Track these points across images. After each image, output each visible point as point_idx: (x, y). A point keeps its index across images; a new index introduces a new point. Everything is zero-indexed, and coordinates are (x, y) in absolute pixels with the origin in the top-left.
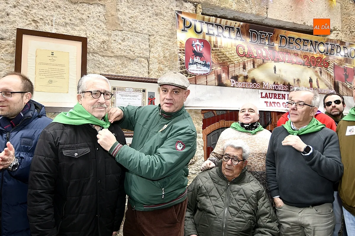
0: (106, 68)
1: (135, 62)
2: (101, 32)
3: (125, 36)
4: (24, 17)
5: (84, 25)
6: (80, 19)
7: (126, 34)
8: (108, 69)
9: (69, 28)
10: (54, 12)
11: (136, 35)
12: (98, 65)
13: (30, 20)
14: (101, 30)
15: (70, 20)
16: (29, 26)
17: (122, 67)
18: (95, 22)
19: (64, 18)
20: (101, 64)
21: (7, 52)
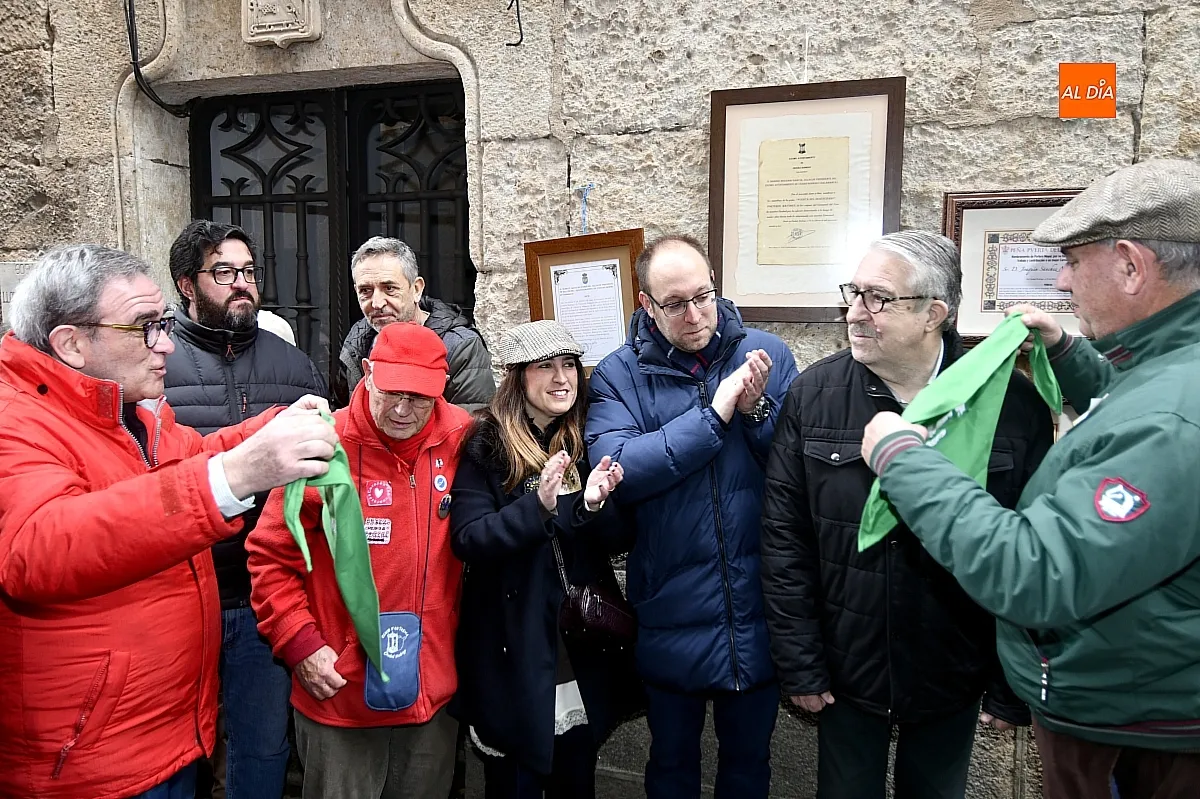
0: (967, 169)
1: (1079, 132)
2: (954, 46)
3: (1041, 41)
4: (729, 52)
5: (896, 36)
6: (883, 18)
7: (1048, 29)
8: (973, 170)
9: (849, 56)
10: (806, 16)
11: (1087, 26)
12: (937, 162)
13: (743, 57)
14: (955, 36)
15: (854, 28)
16: (740, 75)
17: (1027, 156)
18: (933, 14)
19: (836, 27)
20: (950, 158)
21: (690, 164)
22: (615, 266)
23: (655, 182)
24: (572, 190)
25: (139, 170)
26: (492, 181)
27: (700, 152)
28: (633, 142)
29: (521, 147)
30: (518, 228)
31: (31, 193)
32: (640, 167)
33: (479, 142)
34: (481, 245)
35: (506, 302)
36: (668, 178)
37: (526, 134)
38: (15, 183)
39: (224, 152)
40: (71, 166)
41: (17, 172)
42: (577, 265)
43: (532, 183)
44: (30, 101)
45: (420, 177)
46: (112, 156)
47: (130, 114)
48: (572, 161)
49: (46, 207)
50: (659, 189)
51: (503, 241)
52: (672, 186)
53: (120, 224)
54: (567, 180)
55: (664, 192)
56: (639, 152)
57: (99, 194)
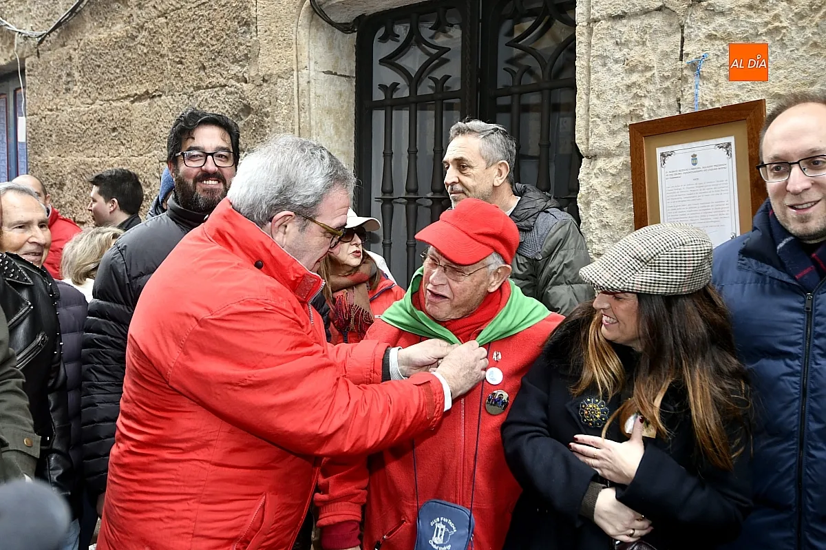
22: (729, 144)
23: (783, 46)
24: (684, 63)
25: (313, 81)
26: (600, 62)
29: (631, 23)
30: (625, 109)
31: (241, 106)
32: (765, 30)
33: (589, 23)
34: (587, 129)
35: (610, 187)
36: (799, 39)
37: (637, 9)
38: (231, 99)
39: (382, 62)
40: (266, 81)
41: (232, 89)
42: (686, 146)
43: (641, 59)
44: (242, 31)
45: (543, 68)
46: (293, 70)
47: (307, 34)
48: (686, 32)
49: (250, 116)
50: (788, 53)
51: (609, 124)
52: (805, 48)
53: (296, 127)
54: (679, 53)
55: (794, 56)
56: (765, 13)
57: (283, 103)
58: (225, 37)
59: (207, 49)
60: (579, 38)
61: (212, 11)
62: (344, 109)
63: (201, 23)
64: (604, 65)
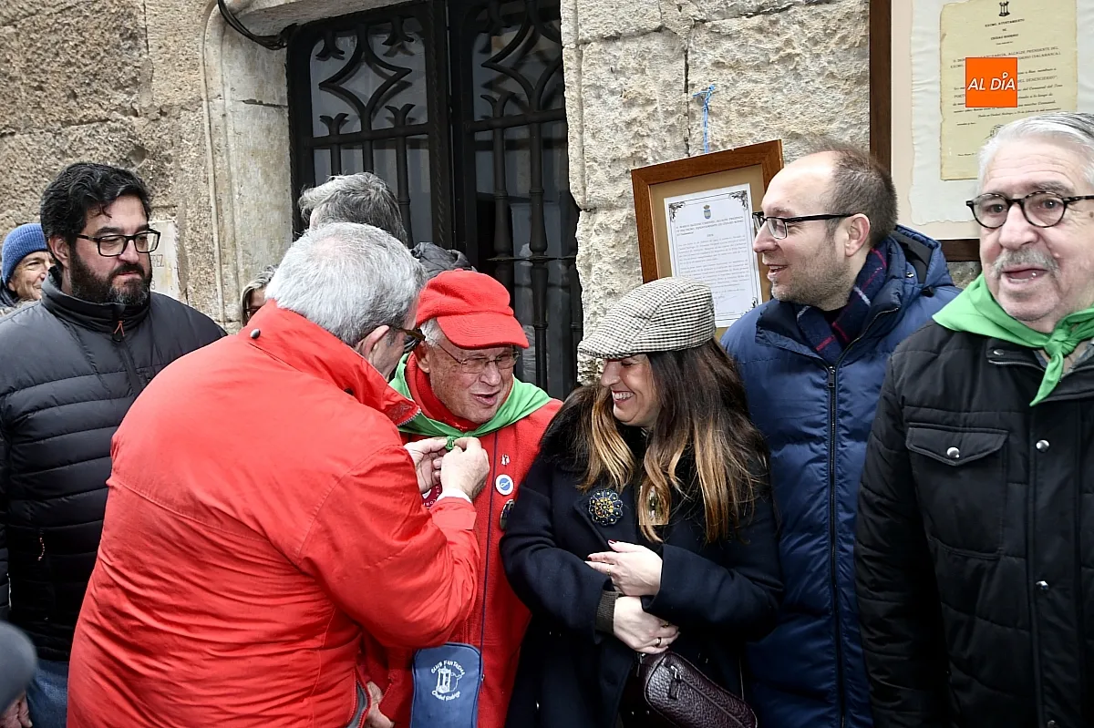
21: (844, 47)
22: (745, 193)
23: (798, 76)
24: (690, 96)
25: (229, 113)
26: (593, 93)
27: (859, 28)
28: (767, 24)
29: (627, 46)
30: (625, 151)
31: (131, 148)
32: (777, 57)
33: (577, 46)
34: (583, 176)
35: (613, 247)
36: (814, 69)
37: (633, 29)
38: (116, 137)
39: (323, 86)
40: (165, 114)
41: (118, 125)
42: (697, 195)
43: (641, 91)
44: (127, 46)
46: (201, 100)
47: (218, 51)
48: (689, 58)
49: (145, 161)
50: (803, 85)
51: (608, 169)
52: (821, 79)
53: (211, 175)
54: (684, 83)
55: (810, 88)
56: (776, 37)
57: (191, 144)
58: (102, 54)
59: (77, 70)
60: (567, 64)
61: (81, 18)
62: (275, 148)
63: (66, 35)
64: (599, 97)
